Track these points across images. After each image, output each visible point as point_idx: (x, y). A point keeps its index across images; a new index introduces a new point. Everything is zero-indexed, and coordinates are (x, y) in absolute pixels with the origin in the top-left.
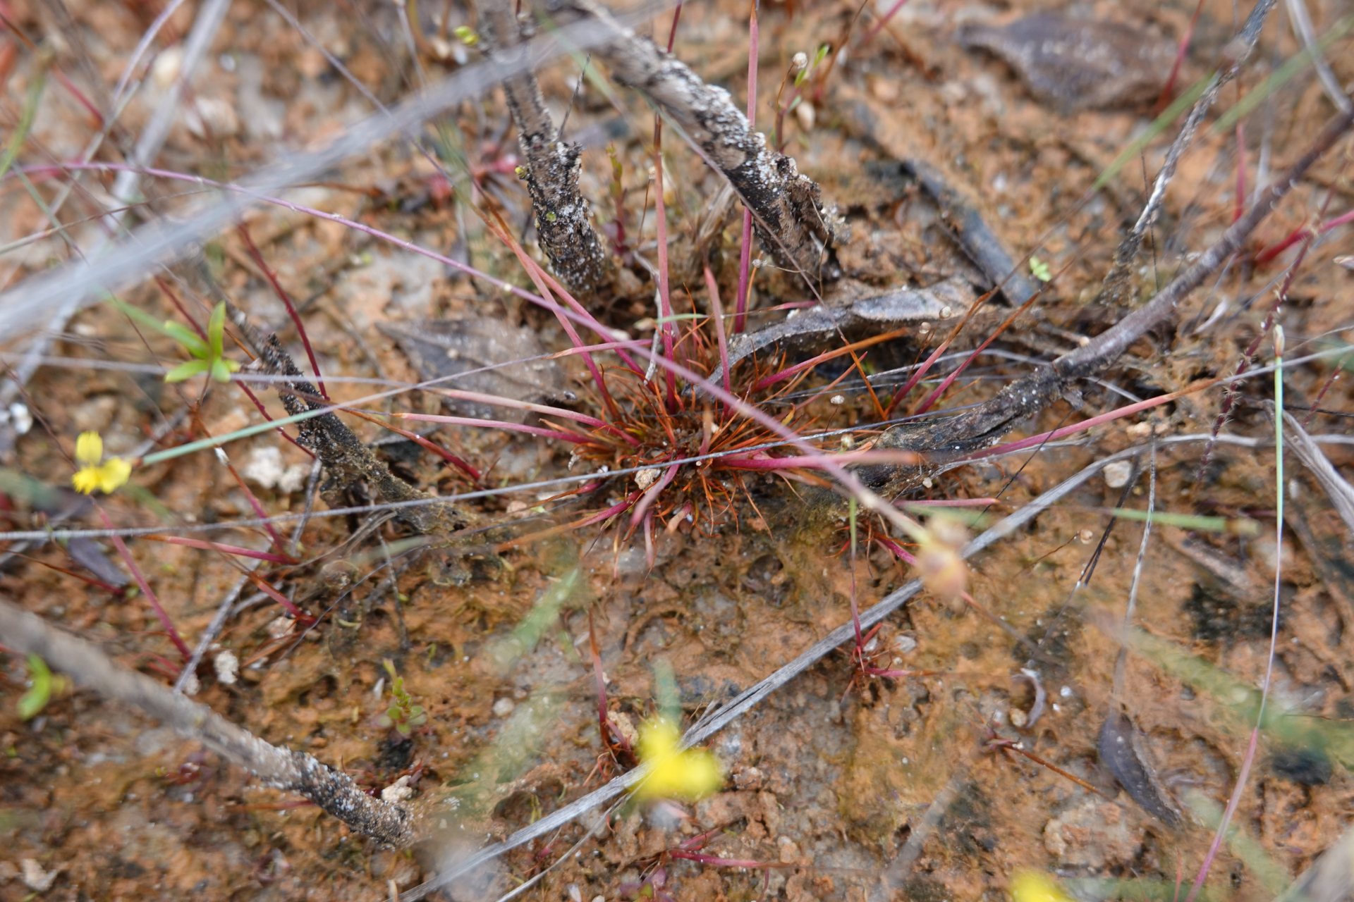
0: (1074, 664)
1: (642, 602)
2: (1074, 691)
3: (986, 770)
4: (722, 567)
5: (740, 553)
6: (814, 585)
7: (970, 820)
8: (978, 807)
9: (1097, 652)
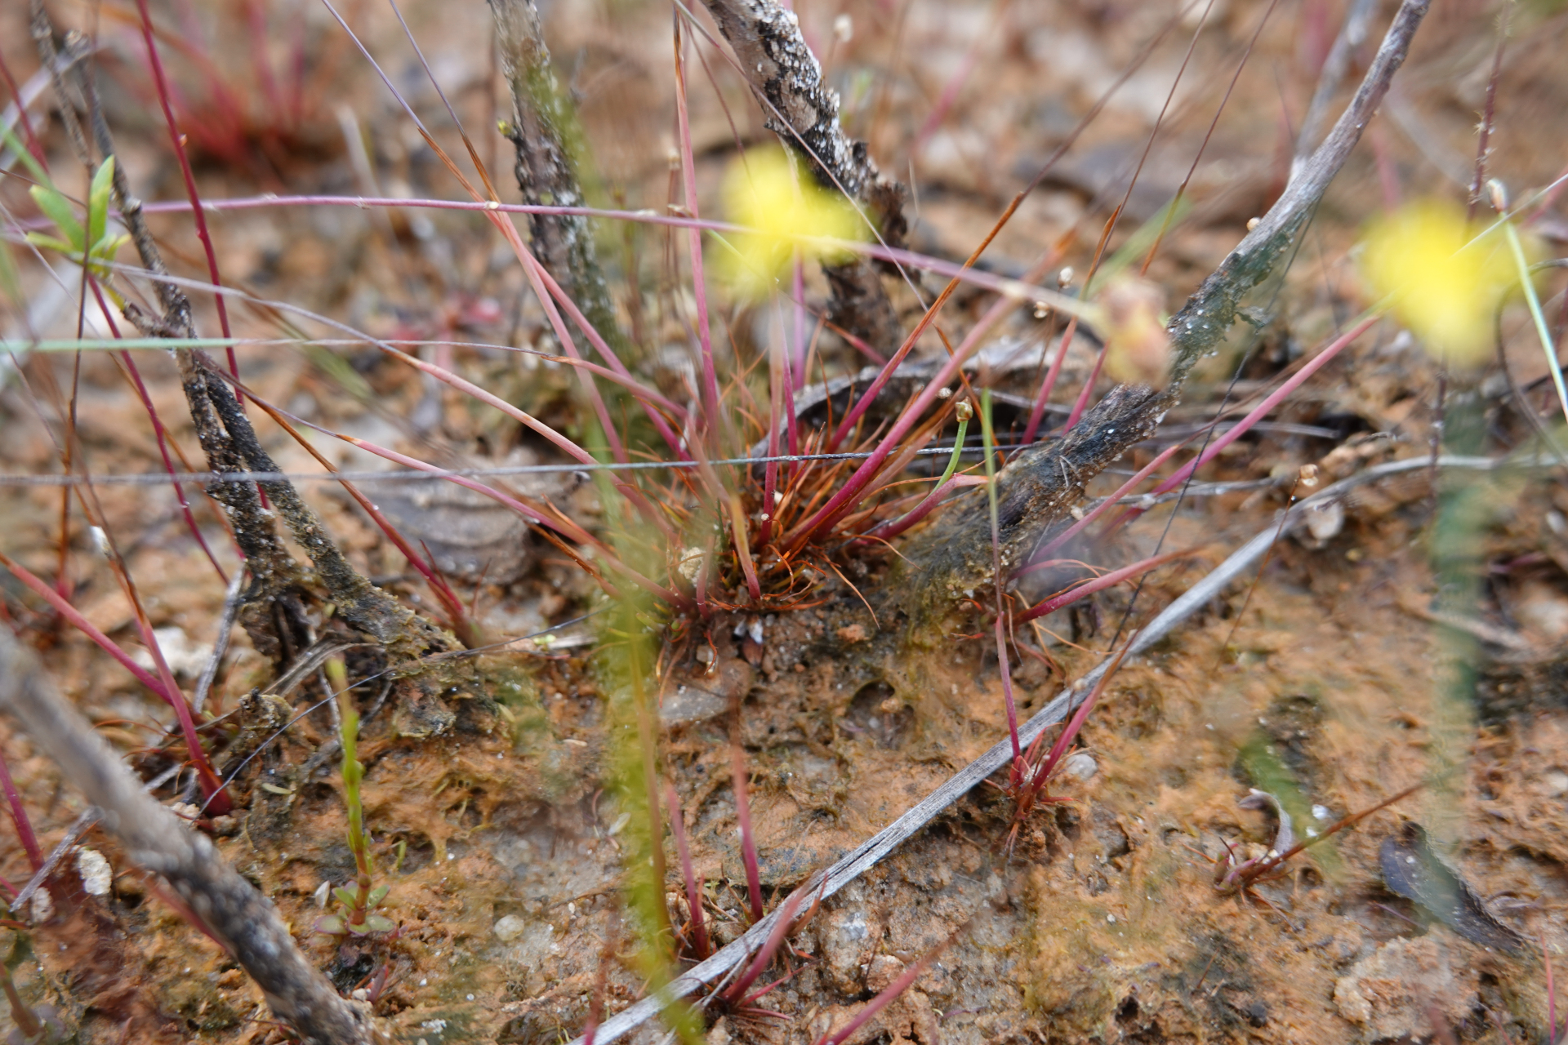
0: (1321, 776)
1: (700, 771)
2: (1330, 809)
3: (1232, 915)
4: (810, 713)
5: (832, 686)
6: (942, 711)
7: (1224, 981)
8: (1229, 963)
9: (1349, 754)
